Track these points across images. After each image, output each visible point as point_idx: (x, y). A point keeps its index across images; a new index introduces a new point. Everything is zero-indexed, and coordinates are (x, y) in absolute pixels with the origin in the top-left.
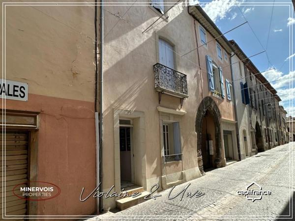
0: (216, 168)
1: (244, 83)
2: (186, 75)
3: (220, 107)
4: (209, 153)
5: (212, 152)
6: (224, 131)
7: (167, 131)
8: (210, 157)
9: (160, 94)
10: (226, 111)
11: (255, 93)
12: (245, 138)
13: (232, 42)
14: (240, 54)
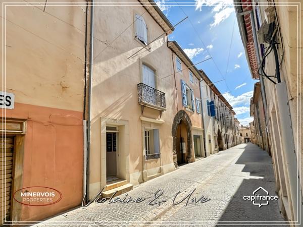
0: (187, 163)
1: (210, 101)
2: (164, 94)
3: (191, 118)
4: (182, 152)
5: (185, 152)
6: (194, 136)
7: (148, 135)
8: (183, 155)
9: (143, 107)
10: (196, 121)
11: (217, 108)
12: (210, 141)
13: (201, 71)
14: (207, 80)
